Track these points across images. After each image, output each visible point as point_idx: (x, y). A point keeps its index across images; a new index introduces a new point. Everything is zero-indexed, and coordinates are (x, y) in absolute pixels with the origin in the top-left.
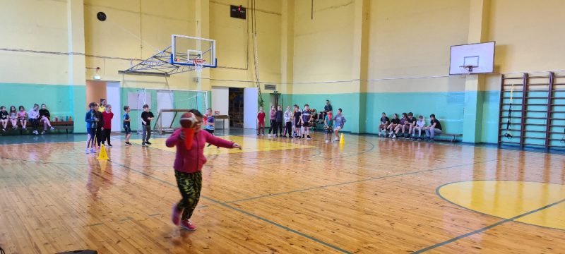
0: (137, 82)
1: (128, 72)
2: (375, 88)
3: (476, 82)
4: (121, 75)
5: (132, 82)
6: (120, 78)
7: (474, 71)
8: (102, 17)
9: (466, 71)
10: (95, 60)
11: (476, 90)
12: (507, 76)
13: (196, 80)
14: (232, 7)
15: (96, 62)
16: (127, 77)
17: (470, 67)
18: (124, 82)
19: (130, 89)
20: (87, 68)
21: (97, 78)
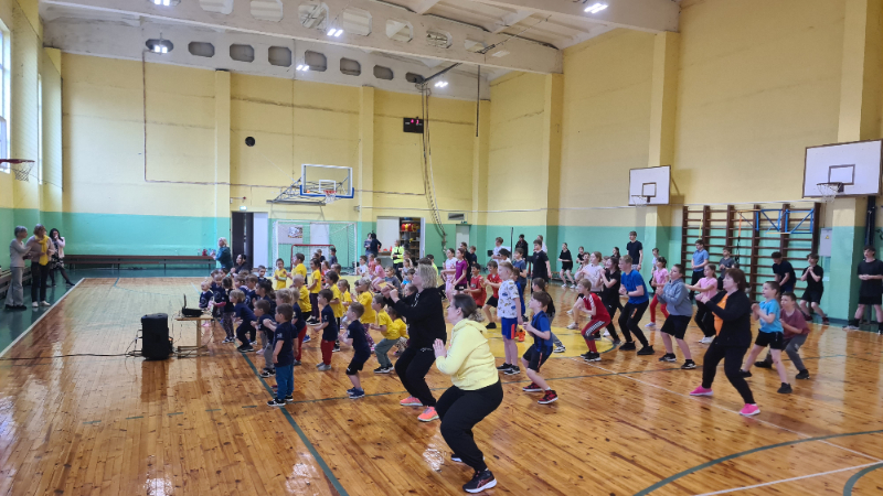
0: (288, 212)
1: (277, 201)
2: (566, 220)
3: (656, 214)
4: (270, 205)
5: (281, 212)
6: (268, 208)
8: (250, 141)
9: (644, 201)
10: (242, 188)
11: (655, 225)
12: (690, 209)
13: (356, 209)
14: (405, 120)
15: (242, 192)
16: (277, 207)
17: (649, 197)
18: (273, 212)
19: (278, 220)
20: (233, 198)
21: (243, 208)
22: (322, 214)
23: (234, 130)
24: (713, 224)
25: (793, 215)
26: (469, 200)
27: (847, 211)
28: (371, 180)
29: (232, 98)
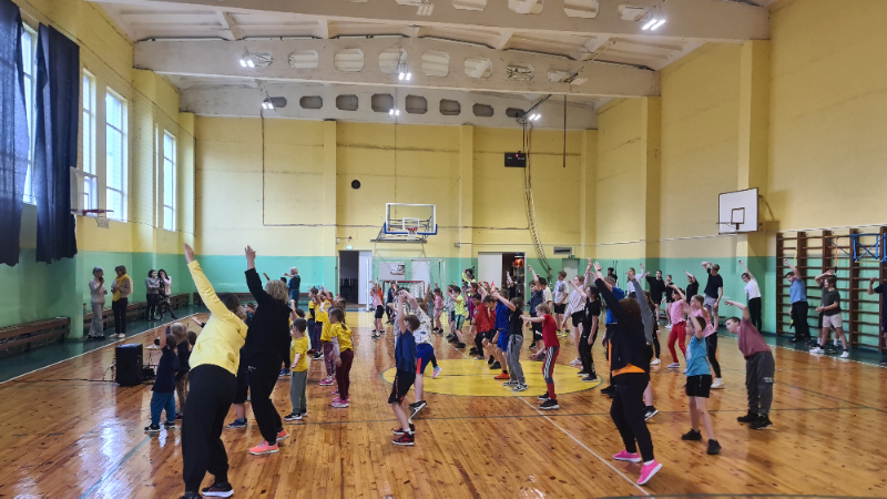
0: (390, 250)
1: (379, 240)
2: (667, 252)
3: (746, 243)
4: (373, 244)
5: (384, 250)
6: (372, 246)
7: (742, 229)
8: (356, 185)
9: (733, 229)
10: (348, 229)
11: (746, 255)
12: (785, 236)
13: (457, 246)
14: (507, 155)
15: (348, 232)
16: (379, 245)
17: (738, 224)
18: (376, 250)
19: (383, 260)
20: (339, 238)
21: (349, 248)
22: (423, 251)
23: (340, 175)
24: (809, 252)
26: (577, 233)
28: (471, 216)
29: (338, 145)
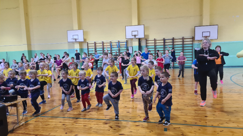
2: (35, 48)
3: (78, 45)
9: (74, 41)
11: (79, 48)
12: (89, 43)
17: (76, 39)
24: (97, 47)
25: (121, 44)
27: (136, 42)
